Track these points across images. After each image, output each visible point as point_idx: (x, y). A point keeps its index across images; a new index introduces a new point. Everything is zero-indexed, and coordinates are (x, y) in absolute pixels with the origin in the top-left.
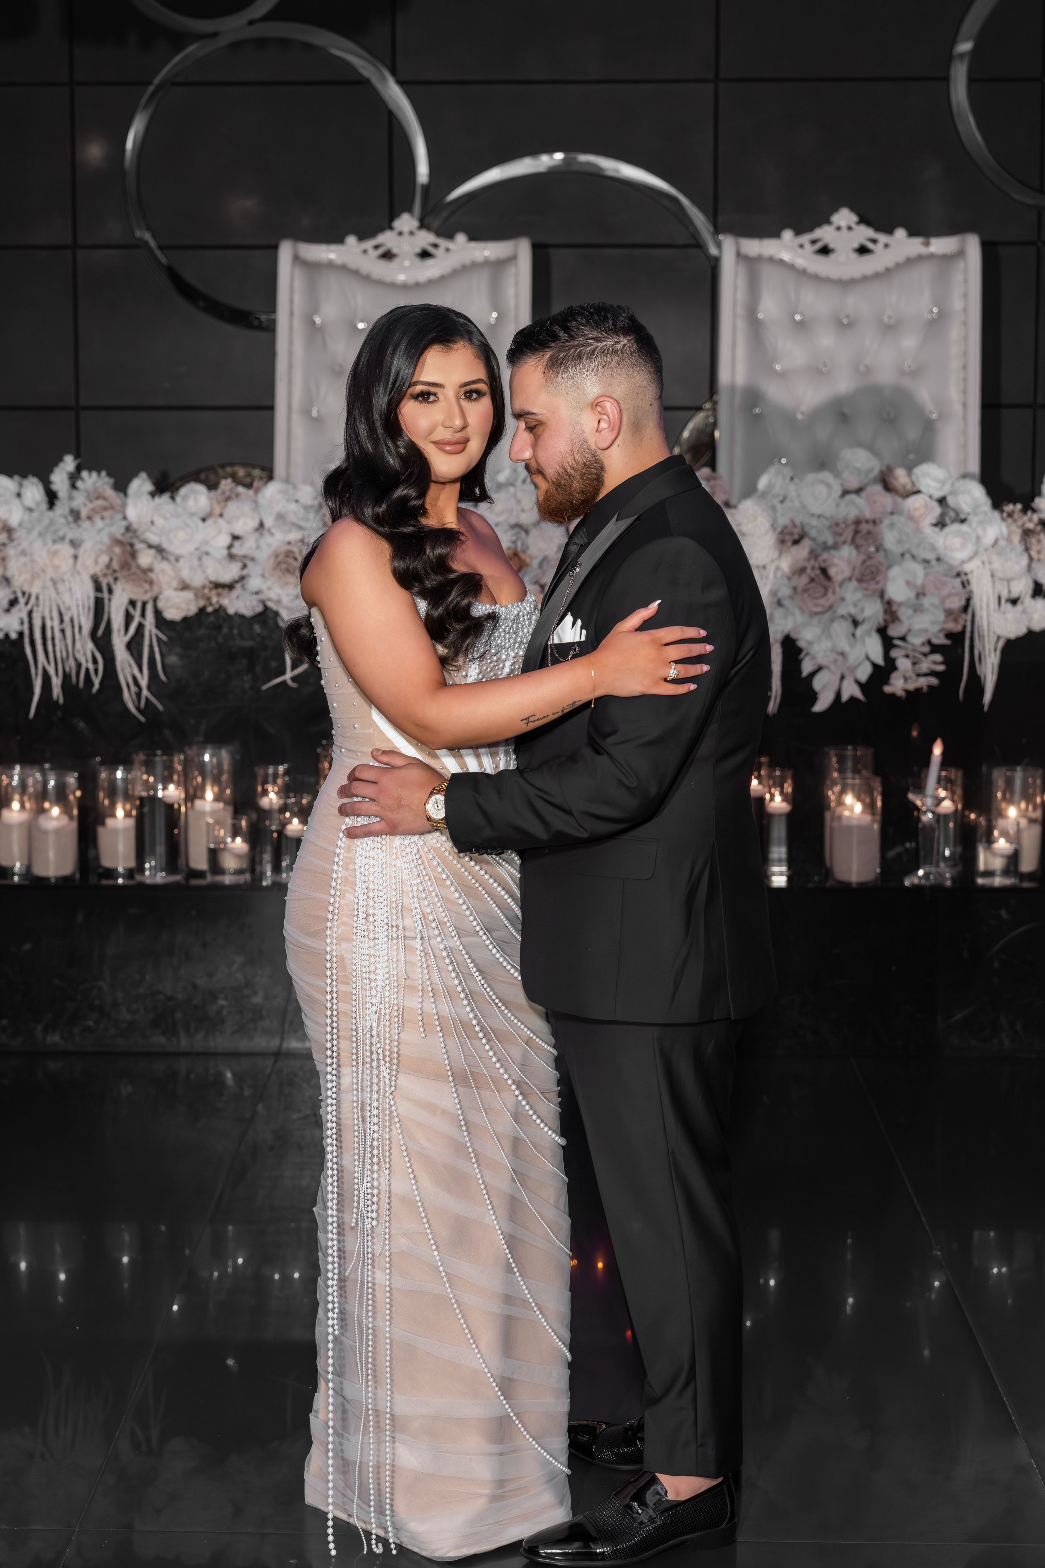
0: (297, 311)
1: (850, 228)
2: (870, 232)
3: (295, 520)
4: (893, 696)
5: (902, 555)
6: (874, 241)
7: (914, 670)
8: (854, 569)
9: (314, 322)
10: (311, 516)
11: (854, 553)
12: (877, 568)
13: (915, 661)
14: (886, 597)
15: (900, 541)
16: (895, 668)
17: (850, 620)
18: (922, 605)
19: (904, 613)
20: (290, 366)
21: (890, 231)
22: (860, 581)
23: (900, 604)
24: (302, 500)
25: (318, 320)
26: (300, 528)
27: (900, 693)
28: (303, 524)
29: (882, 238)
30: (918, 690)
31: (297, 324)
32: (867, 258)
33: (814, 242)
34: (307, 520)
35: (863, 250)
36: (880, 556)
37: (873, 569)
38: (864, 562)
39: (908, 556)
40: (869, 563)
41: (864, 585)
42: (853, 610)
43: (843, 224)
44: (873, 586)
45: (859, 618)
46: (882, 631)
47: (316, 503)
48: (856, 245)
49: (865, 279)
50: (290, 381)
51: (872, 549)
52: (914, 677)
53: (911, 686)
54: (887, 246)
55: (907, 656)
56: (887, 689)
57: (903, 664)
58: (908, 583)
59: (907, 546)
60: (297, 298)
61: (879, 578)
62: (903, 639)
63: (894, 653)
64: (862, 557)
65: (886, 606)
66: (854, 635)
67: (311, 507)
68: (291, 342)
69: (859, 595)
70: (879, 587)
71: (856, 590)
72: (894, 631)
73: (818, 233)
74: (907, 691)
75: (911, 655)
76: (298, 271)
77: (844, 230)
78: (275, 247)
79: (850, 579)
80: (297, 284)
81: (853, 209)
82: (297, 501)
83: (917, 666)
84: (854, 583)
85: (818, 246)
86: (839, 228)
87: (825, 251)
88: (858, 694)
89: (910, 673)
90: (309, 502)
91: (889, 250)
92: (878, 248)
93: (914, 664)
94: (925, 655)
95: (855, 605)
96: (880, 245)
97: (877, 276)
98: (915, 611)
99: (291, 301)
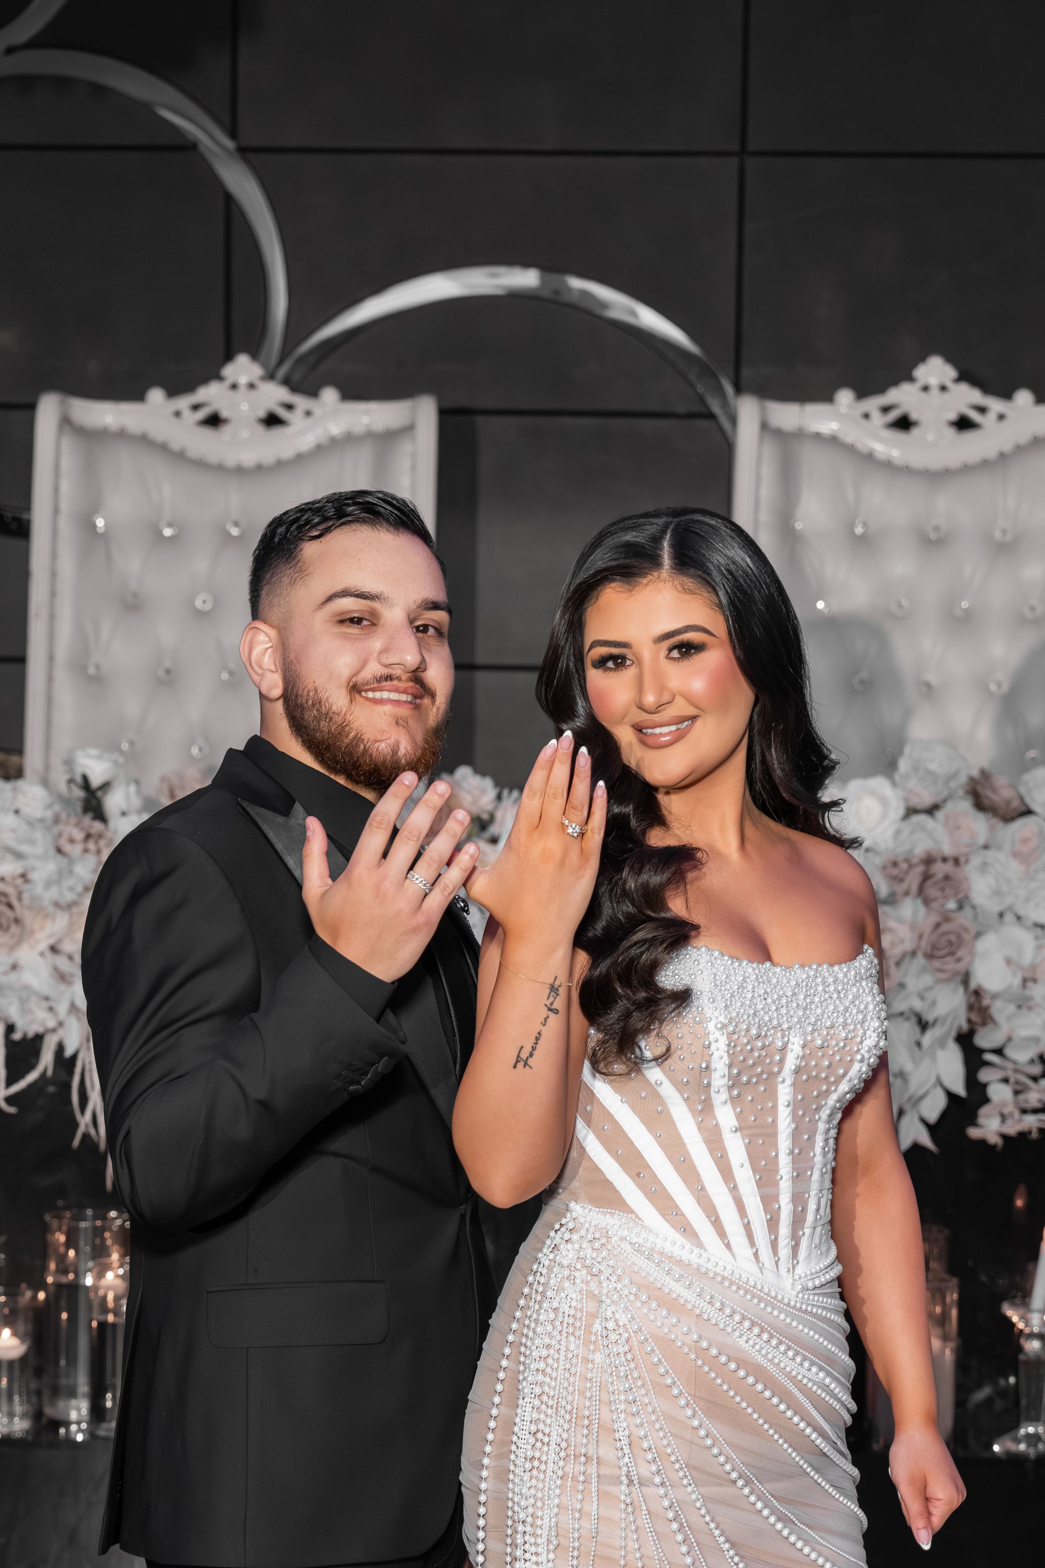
0: (65, 506)
1: (943, 388)
2: (975, 396)
3: (11, 843)
4: (982, 1143)
5: (1001, 915)
6: (982, 410)
7: (1016, 1103)
8: (921, 937)
9: (94, 526)
10: (38, 835)
11: (922, 910)
12: (959, 936)
13: (1019, 1088)
14: (973, 985)
15: (997, 893)
16: (986, 1100)
17: (914, 1020)
18: (1030, 999)
19: (1000, 1010)
20: (53, 594)
21: (1007, 394)
22: (930, 956)
23: (995, 996)
24: (26, 810)
25: (100, 523)
26: (19, 856)
27: (994, 1139)
28: (24, 848)
29: (996, 405)
30: (1023, 1136)
31: (65, 526)
32: (969, 436)
33: (886, 410)
34: (32, 842)
35: (963, 424)
36: (964, 918)
37: (953, 938)
38: (938, 925)
39: (1009, 918)
40: (946, 927)
41: (937, 964)
42: (918, 1005)
43: (934, 381)
44: (950, 965)
45: (929, 1017)
46: (965, 1040)
47: (49, 814)
48: (953, 416)
49: (966, 469)
50: (52, 617)
51: (952, 905)
52: (1017, 1114)
53: (1012, 1129)
54: (1001, 417)
55: (1006, 1081)
56: (974, 1133)
57: (999, 1093)
58: (1009, 962)
59: (1008, 900)
60: (65, 486)
61: (960, 953)
62: (999, 1052)
63: (984, 1075)
64: (934, 919)
65: (973, 999)
66: (919, 1044)
67: (42, 820)
68: (54, 555)
69: (927, 980)
70: (961, 967)
71: (923, 970)
72: (984, 1039)
73: (894, 395)
74: (1005, 1137)
75: (1012, 1080)
76: (67, 443)
77: (935, 391)
78: (31, 407)
79: (914, 953)
80: (67, 463)
81: (950, 359)
82: (17, 812)
83: (1021, 1097)
84: (920, 960)
85: (893, 415)
86: (926, 388)
87: (904, 424)
88: (925, 1140)
89: (1010, 1109)
90: (38, 813)
91: (1005, 423)
92: (988, 421)
93: (1017, 1093)
94: (1035, 1079)
95: (922, 998)
96: (992, 416)
97: (985, 464)
98: (1019, 1007)
99: (56, 490)
